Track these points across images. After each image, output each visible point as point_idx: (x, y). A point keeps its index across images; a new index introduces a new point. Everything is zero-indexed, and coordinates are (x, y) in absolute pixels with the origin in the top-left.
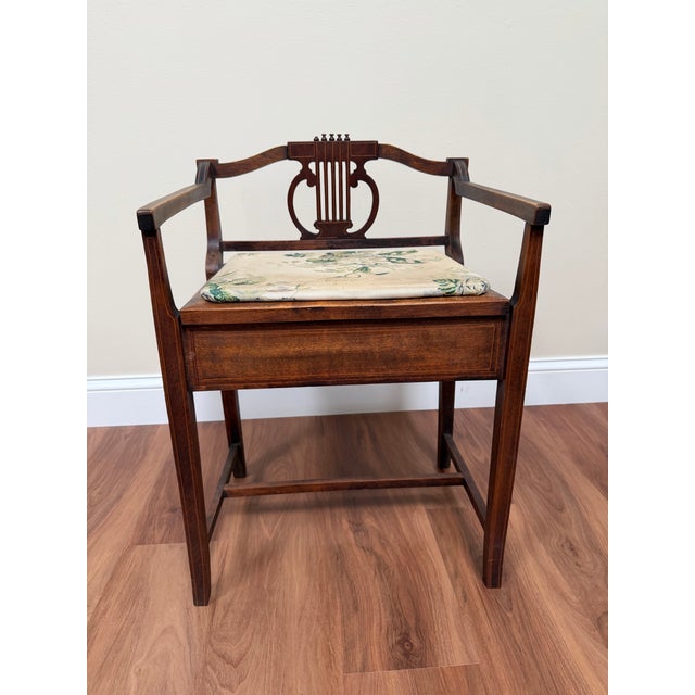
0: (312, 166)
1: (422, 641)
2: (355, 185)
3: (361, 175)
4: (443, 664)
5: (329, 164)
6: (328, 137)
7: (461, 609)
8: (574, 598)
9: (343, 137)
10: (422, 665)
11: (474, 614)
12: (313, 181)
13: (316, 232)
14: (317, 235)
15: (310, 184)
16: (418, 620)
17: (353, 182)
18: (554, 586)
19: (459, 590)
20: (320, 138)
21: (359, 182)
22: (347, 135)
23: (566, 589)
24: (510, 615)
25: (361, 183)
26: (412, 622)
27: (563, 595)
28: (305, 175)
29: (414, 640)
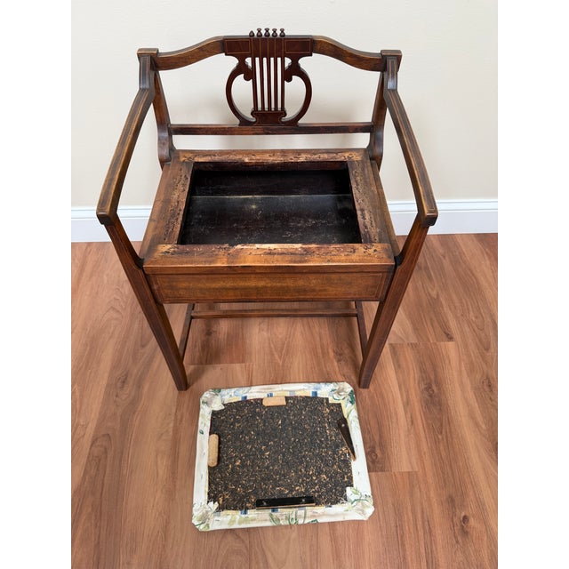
0: (249, 61)
1: (383, 453)
2: (290, 80)
3: (295, 70)
4: (395, 470)
5: (265, 59)
6: (263, 32)
7: (409, 431)
8: (483, 426)
9: (278, 32)
10: (382, 470)
11: (417, 435)
12: (250, 75)
13: (254, 120)
14: (254, 123)
15: (247, 78)
16: (381, 437)
17: (287, 76)
18: (472, 416)
19: (409, 415)
20: (256, 33)
21: (294, 77)
22: (282, 31)
23: (480, 419)
24: (440, 437)
25: (295, 78)
26: (377, 438)
27: (477, 424)
28: (241, 70)
29: (378, 451)
